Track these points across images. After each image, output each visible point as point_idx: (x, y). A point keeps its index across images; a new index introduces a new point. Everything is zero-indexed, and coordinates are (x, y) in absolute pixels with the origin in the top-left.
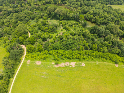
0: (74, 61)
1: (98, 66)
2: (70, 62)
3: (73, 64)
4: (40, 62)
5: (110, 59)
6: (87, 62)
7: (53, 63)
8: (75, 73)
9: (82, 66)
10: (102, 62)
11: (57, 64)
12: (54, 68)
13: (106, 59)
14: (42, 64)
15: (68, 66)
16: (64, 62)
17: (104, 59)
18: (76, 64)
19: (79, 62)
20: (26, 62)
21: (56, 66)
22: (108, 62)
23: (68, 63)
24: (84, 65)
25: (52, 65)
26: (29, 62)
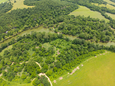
0: (77, 66)
1: (89, 62)
2: (76, 68)
3: (78, 68)
4: (62, 77)
5: (92, 55)
6: (83, 63)
8: (82, 72)
9: (83, 66)
10: (89, 59)
11: (70, 73)
12: (71, 75)
13: (90, 56)
14: (63, 77)
15: (77, 70)
16: (73, 70)
17: (89, 57)
18: (79, 67)
19: (80, 65)
20: (54, 82)
21: (71, 74)
22: (91, 57)
23: (75, 69)
25: (69, 75)
26: (55, 81)
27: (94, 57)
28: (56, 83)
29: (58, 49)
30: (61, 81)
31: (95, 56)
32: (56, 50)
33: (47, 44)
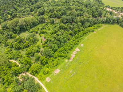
1: (88, 39)
2: (75, 50)
3: (77, 49)
4: (58, 69)
5: (89, 32)
6: (82, 42)
7: (67, 60)
8: (85, 53)
10: (88, 36)
11: (69, 59)
12: (71, 62)
13: (87, 33)
14: (60, 69)
15: (77, 53)
16: (71, 54)
17: (87, 34)
18: (79, 48)
19: (78, 46)
20: (46, 82)
22: (90, 34)
23: (74, 52)
24: (83, 45)
25: (68, 62)
26: (48, 79)
27: (92, 33)
28: (50, 81)
29: (43, 35)
30: (58, 75)
31: (93, 31)
32: (39, 37)
33: (26, 33)
